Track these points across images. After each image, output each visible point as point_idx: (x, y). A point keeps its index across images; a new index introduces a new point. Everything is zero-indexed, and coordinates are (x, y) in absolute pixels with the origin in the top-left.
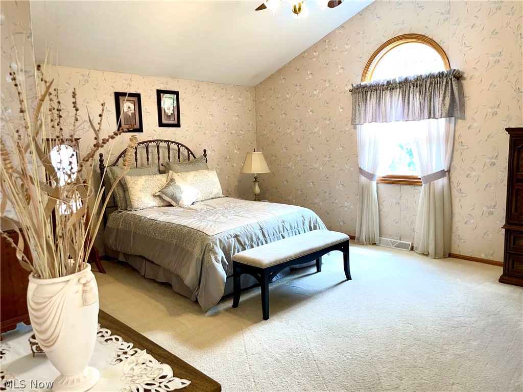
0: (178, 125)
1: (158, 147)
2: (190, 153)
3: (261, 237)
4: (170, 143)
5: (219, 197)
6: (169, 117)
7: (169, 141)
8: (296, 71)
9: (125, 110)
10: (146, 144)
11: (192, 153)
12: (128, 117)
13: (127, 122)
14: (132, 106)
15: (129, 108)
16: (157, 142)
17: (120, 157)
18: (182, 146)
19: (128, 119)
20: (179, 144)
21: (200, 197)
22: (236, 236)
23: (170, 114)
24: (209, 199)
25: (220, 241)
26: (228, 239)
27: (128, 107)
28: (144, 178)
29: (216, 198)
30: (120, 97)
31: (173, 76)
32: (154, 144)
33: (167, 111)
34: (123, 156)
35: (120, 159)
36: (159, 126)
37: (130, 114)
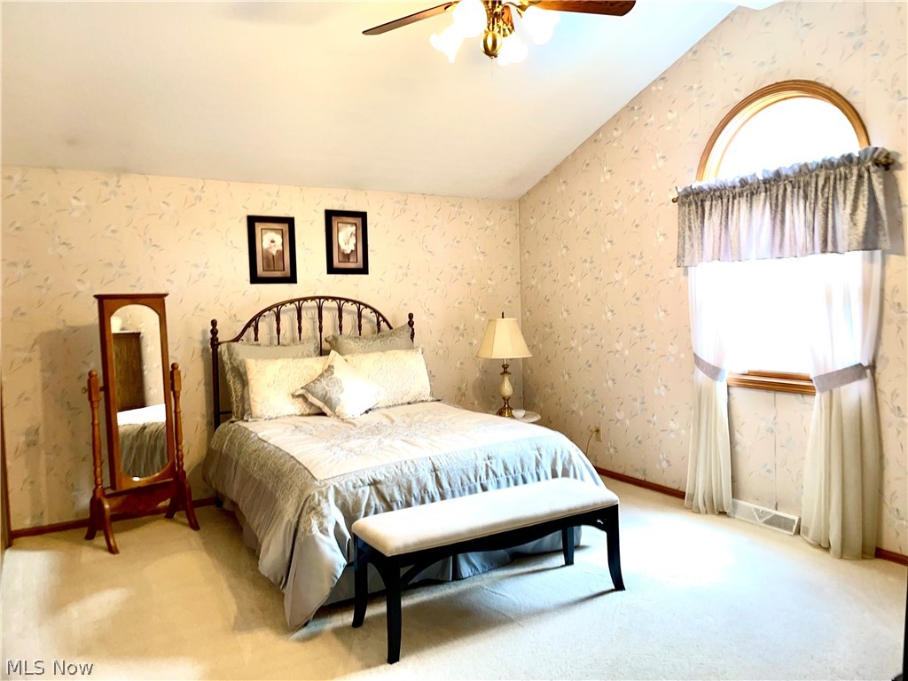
0: (364, 270)
1: (320, 309)
2: (381, 319)
3: (432, 487)
4: (342, 302)
5: (423, 401)
6: (346, 257)
7: (340, 299)
8: (584, 167)
9: (266, 244)
10: (297, 303)
11: (385, 320)
12: (271, 257)
13: (269, 266)
14: (278, 239)
15: (273, 242)
16: (318, 300)
17: (248, 325)
18: (367, 306)
19: (270, 261)
20: (360, 303)
21: (383, 399)
22: (374, 483)
23: (349, 252)
24: (403, 404)
25: (337, 492)
26: (354, 487)
27: (271, 240)
28: (280, 362)
29: (415, 402)
30: (256, 224)
31: (357, 187)
32: (314, 303)
33: (343, 247)
34: (254, 323)
35: (251, 330)
36: (328, 273)
37: (274, 253)
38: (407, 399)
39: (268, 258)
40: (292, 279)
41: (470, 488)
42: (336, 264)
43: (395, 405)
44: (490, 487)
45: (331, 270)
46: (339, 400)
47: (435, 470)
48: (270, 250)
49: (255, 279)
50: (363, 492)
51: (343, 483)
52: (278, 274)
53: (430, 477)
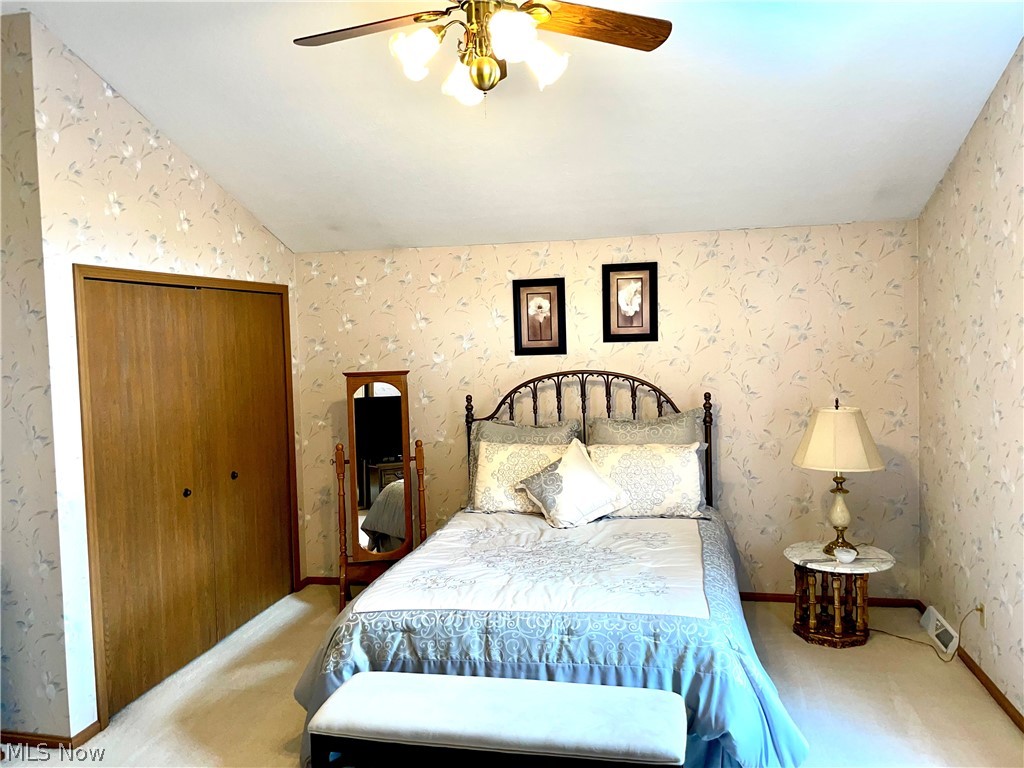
0: (652, 336)
4: (610, 377)
5: (682, 516)
6: (630, 320)
7: (608, 374)
8: (975, 165)
9: (532, 311)
11: (669, 401)
12: (538, 325)
13: (535, 335)
14: (546, 304)
15: (540, 307)
16: (580, 375)
17: (503, 403)
18: (643, 383)
19: (537, 330)
20: (634, 379)
22: (408, 630)
24: (654, 517)
25: (364, 631)
26: (384, 630)
27: (538, 306)
29: (671, 516)
30: (521, 289)
31: (644, 231)
32: (575, 379)
33: (624, 307)
34: (508, 400)
35: (504, 407)
36: (606, 340)
37: (541, 320)
38: (658, 510)
39: (534, 327)
40: (560, 348)
41: (528, 667)
43: (642, 517)
44: (559, 674)
45: (609, 337)
46: (554, 501)
47: (487, 631)
48: (536, 318)
49: (520, 350)
50: (393, 638)
51: (373, 622)
52: (545, 344)
53: (478, 639)
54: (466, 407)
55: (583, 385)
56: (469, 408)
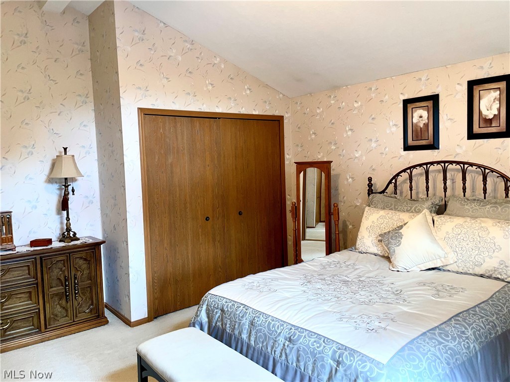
4: (466, 166)
5: (498, 278)
6: (488, 122)
9: (415, 120)
10: (425, 166)
12: (419, 129)
13: (417, 137)
14: (425, 114)
15: (421, 117)
16: (443, 164)
17: (390, 182)
19: (419, 133)
20: (486, 168)
22: (222, 310)
23: (491, 117)
26: (214, 307)
27: (420, 116)
30: (408, 105)
32: (439, 167)
33: (485, 112)
34: (394, 181)
35: (392, 186)
36: (469, 138)
37: (422, 126)
39: (417, 130)
40: (434, 145)
41: (265, 355)
42: (476, 129)
44: (278, 367)
45: (472, 135)
46: (394, 252)
47: (252, 324)
48: (418, 124)
49: (407, 148)
50: (216, 312)
51: (212, 300)
52: (424, 143)
53: (247, 327)
54: (368, 185)
55: (445, 171)
56: (370, 185)
